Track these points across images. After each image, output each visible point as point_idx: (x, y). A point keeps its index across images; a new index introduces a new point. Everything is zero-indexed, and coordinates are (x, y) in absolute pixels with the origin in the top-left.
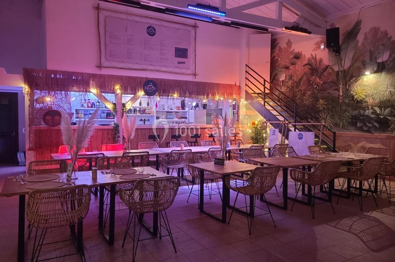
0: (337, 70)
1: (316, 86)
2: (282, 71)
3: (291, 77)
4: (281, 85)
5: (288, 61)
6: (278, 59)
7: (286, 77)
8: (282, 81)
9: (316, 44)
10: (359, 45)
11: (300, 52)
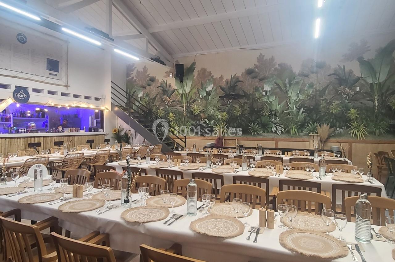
0: (182, 93)
1: (167, 103)
2: (140, 89)
3: (147, 95)
4: (140, 100)
5: (145, 82)
6: (136, 80)
7: (143, 94)
8: (141, 97)
9: (166, 73)
10: (195, 78)
11: (154, 77)
